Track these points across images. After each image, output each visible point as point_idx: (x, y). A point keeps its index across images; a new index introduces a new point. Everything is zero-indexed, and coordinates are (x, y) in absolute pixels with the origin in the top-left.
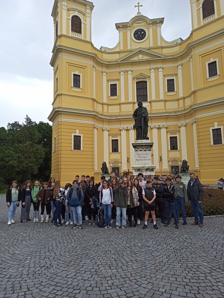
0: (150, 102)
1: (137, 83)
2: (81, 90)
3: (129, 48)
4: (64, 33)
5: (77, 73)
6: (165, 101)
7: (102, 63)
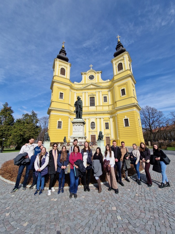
0: (96, 107)
1: (90, 98)
2: (63, 100)
3: (87, 83)
4: (57, 74)
5: (62, 92)
6: (103, 106)
7: (74, 89)
